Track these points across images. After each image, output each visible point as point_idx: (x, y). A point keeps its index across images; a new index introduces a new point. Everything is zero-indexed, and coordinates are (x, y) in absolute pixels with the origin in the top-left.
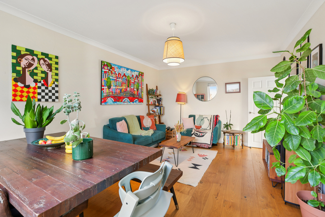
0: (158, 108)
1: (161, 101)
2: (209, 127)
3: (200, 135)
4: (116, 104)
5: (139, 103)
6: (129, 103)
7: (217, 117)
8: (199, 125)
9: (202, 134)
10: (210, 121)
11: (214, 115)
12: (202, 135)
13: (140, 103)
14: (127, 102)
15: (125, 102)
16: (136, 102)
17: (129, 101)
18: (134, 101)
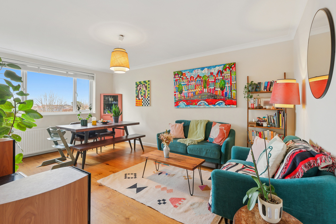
4: (188, 107)
5: (226, 106)
6: (207, 107)
13: (229, 106)
14: (204, 105)
15: (201, 105)
16: (220, 105)
17: (208, 104)
18: (216, 104)
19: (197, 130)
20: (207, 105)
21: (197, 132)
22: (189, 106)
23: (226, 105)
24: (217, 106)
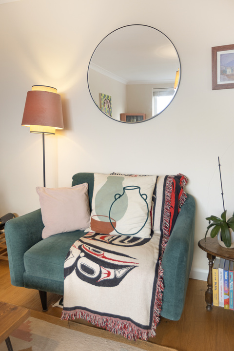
2: (148, 226)
3: (104, 276)
7: (177, 183)
8: (107, 220)
9: (112, 271)
10: (149, 200)
11: (166, 177)
12: (112, 277)
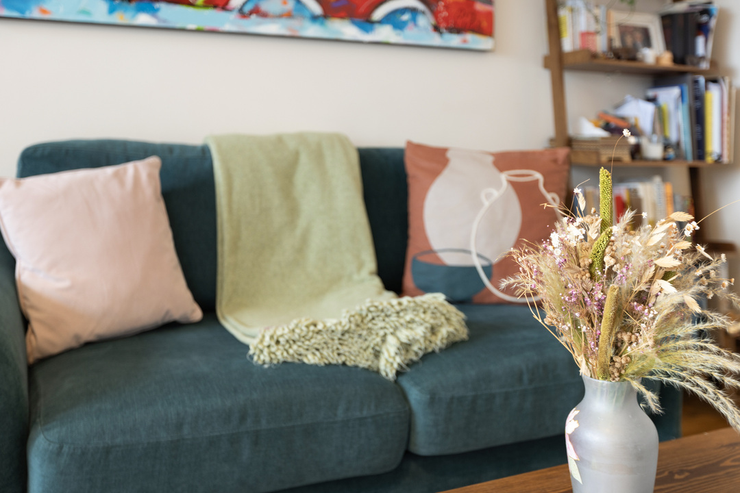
0: (669, 96)
1: (703, 29)
4: (144, 19)
5: (436, 40)
6: (313, 30)
13: (455, 40)
14: (289, 15)
15: (264, 15)
16: (399, 26)
17: (317, 9)
18: (379, 14)
19: (302, 222)
20: (314, 18)
21: (305, 240)
22: (153, 12)
23: (436, 29)
24: (385, 33)
